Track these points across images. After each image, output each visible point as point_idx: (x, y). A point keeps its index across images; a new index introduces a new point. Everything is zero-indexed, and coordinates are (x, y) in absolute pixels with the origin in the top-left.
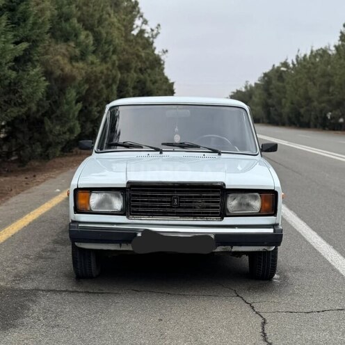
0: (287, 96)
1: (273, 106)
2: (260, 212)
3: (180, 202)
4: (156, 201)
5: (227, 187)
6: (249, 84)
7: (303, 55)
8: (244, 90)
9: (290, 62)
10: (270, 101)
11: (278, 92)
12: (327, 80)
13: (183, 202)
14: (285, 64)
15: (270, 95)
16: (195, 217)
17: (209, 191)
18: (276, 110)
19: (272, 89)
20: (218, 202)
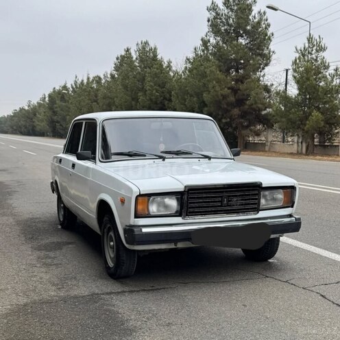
0: (70, 114)
1: (58, 122)
3: (229, 201)
4: (208, 202)
6: (32, 103)
7: (80, 80)
8: (26, 108)
9: (69, 86)
10: (55, 118)
11: (62, 110)
12: (108, 102)
14: (65, 87)
15: (55, 113)
16: (238, 213)
18: (61, 125)
19: (56, 108)
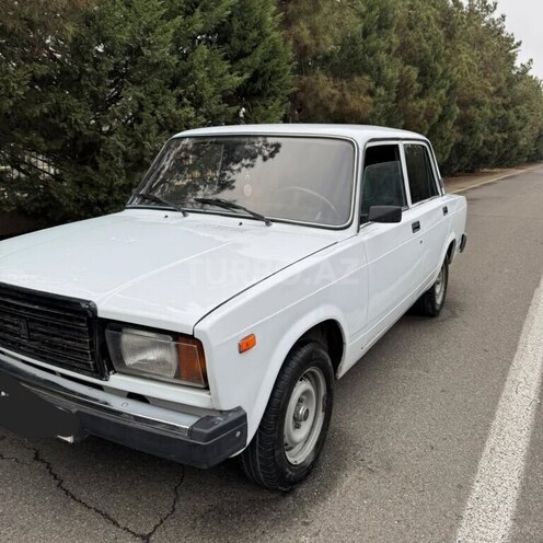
2: (176, 377)
5: (100, 315)
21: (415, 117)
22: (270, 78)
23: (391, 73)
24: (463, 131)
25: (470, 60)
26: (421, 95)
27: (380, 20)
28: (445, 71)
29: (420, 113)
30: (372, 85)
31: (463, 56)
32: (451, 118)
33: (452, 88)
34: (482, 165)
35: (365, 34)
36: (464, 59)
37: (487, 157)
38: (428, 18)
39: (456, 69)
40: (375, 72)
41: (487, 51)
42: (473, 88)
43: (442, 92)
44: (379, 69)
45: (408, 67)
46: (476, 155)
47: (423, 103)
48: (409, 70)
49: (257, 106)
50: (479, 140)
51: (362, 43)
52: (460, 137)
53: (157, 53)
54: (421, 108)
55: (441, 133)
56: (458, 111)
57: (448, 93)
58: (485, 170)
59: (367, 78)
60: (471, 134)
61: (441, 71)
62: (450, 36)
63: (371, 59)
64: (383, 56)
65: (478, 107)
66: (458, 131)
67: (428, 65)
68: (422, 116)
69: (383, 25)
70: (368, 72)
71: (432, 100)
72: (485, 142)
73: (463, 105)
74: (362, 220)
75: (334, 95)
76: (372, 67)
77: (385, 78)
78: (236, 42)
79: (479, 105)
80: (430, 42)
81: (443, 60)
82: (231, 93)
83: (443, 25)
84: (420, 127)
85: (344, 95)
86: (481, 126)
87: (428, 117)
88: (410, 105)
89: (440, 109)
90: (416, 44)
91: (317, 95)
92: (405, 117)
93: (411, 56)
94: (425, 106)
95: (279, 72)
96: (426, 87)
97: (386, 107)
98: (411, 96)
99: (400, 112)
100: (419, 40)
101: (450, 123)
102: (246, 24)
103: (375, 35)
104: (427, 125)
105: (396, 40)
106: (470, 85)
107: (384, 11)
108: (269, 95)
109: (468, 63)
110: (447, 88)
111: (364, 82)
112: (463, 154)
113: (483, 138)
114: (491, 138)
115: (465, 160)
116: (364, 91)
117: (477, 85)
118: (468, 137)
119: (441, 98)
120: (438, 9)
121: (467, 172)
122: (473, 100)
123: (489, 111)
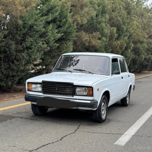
2: (87, 95)
3: (58, 89)
5: (74, 85)
13: (59, 89)
17: (68, 86)
20: (71, 90)
21: (116, 48)
22: (68, 34)
23: (107, 31)
24: (135, 54)
25: (137, 24)
26: (118, 39)
27: (102, 10)
28: (127, 29)
29: (118, 46)
30: (100, 36)
31: (135, 22)
32: (130, 48)
33: (130, 36)
34: (144, 69)
35: (97, 16)
36: (135, 23)
37: (146, 65)
38: (120, 8)
39: (131, 28)
40: (101, 30)
41: (145, 19)
42: (139, 36)
43: (126, 38)
44: (102, 30)
45: (112, 28)
46: (141, 64)
47: (119, 42)
48: (113, 29)
49: (63, 43)
50: (142, 58)
51: (96, 19)
52: (134, 56)
53: (38, 28)
54: (118, 44)
55: (126, 54)
56: (133, 45)
57: (128, 38)
58: (146, 72)
59: (98, 33)
60: (138, 55)
61: (125, 29)
62: (129, 13)
63: (99, 25)
64: (104, 25)
65: (141, 44)
66: (133, 54)
67: (120, 26)
68: (118, 48)
69: (103, 12)
70: (98, 31)
71: (122, 41)
72: (145, 59)
73: (135, 43)
74: (112, 74)
75: (87, 40)
76: (100, 29)
77: (104, 33)
78: (58, 23)
79: (142, 43)
80: (121, 17)
81: (126, 24)
82: (57, 40)
83: (126, 9)
84: (118, 52)
85: (90, 39)
86: (143, 51)
87: (121, 48)
88: (113, 43)
89: (125, 45)
90: (115, 18)
91: (82, 40)
92: (112, 48)
93: (113, 23)
94: (119, 44)
95: (71, 32)
96: (119, 35)
97: (105, 44)
98: (114, 39)
99: (109, 46)
100: (116, 17)
101: (129, 51)
102: (61, 16)
103: (100, 16)
104: (120, 51)
105: (107, 17)
106: (137, 34)
107: (104, 7)
108: (67, 40)
109: (137, 25)
110: (128, 36)
111: (97, 35)
112: (135, 64)
113: (144, 57)
114: (147, 57)
115: (136, 66)
116: (97, 38)
117: (140, 34)
118: (137, 56)
119: (126, 41)
120: (124, 2)
121: (138, 72)
122: (139, 41)
123: (146, 45)
